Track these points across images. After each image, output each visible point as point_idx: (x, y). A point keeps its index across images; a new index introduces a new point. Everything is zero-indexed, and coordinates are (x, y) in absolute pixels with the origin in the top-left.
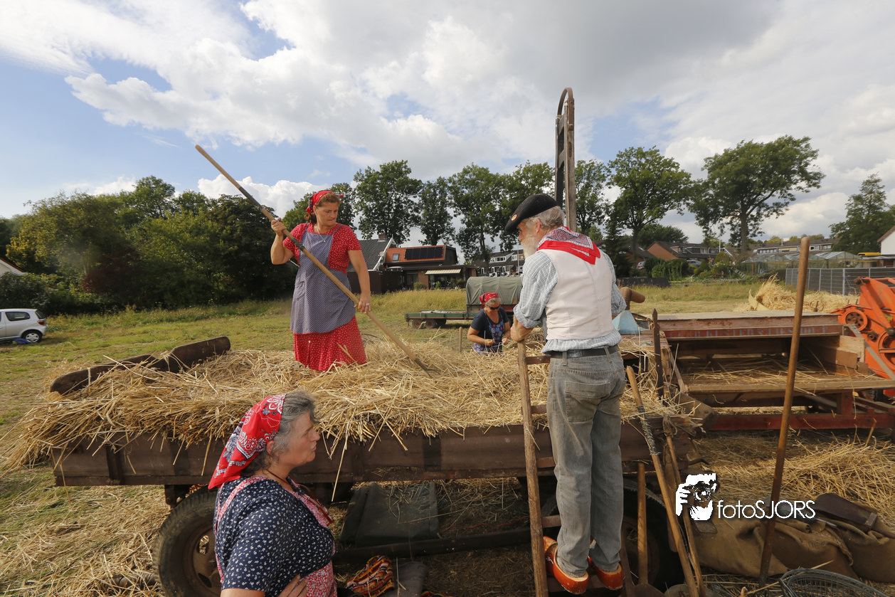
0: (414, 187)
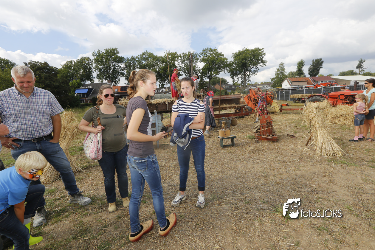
0: (121, 60)
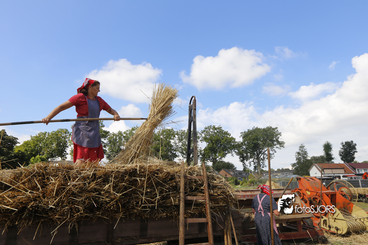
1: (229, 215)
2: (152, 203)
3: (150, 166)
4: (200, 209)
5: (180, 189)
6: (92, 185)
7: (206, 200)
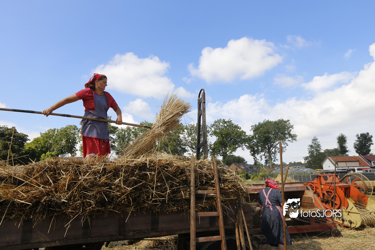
1: (240, 209)
2: (163, 197)
3: (160, 160)
4: (210, 203)
5: (190, 183)
6: (102, 179)
7: (216, 194)
